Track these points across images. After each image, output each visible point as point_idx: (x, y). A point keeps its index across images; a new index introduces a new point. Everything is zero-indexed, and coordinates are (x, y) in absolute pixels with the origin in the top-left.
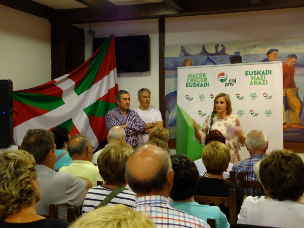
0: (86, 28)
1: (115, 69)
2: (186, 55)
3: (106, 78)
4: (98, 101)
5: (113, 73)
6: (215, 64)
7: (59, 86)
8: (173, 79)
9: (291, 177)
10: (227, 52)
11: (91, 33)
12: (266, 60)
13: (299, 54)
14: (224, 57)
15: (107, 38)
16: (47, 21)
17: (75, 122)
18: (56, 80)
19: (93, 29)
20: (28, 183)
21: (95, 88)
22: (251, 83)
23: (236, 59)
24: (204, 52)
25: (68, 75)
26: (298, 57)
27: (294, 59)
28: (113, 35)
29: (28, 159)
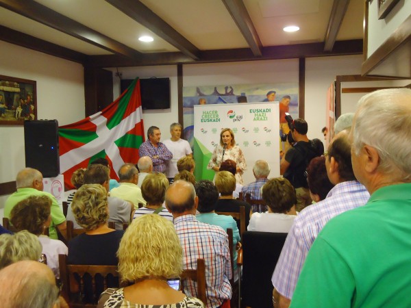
0: (114, 70)
1: (141, 107)
2: (201, 95)
3: (133, 114)
4: (127, 134)
5: (139, 110)
6: (225, 103)
7: (93, 122)
8: (190, 115)
9: (286, 195)
10: (234, 93)
11: (118, 74)
12: (266, 100)
13: (292, 95)
14: (232, 96)
15: (133, 80)
16: (81, 65)
17: (107, 153)
18: (91, 117)
19: (120, 71)
20: (104, 209)
21: (124, 123)
22: (255, 119)
23: (242, 99)
24: (216, 92)
25: (101, 112)
26: (292, 98)
27: (288, 100)
28: (138, 78)
29: (102, 191)
